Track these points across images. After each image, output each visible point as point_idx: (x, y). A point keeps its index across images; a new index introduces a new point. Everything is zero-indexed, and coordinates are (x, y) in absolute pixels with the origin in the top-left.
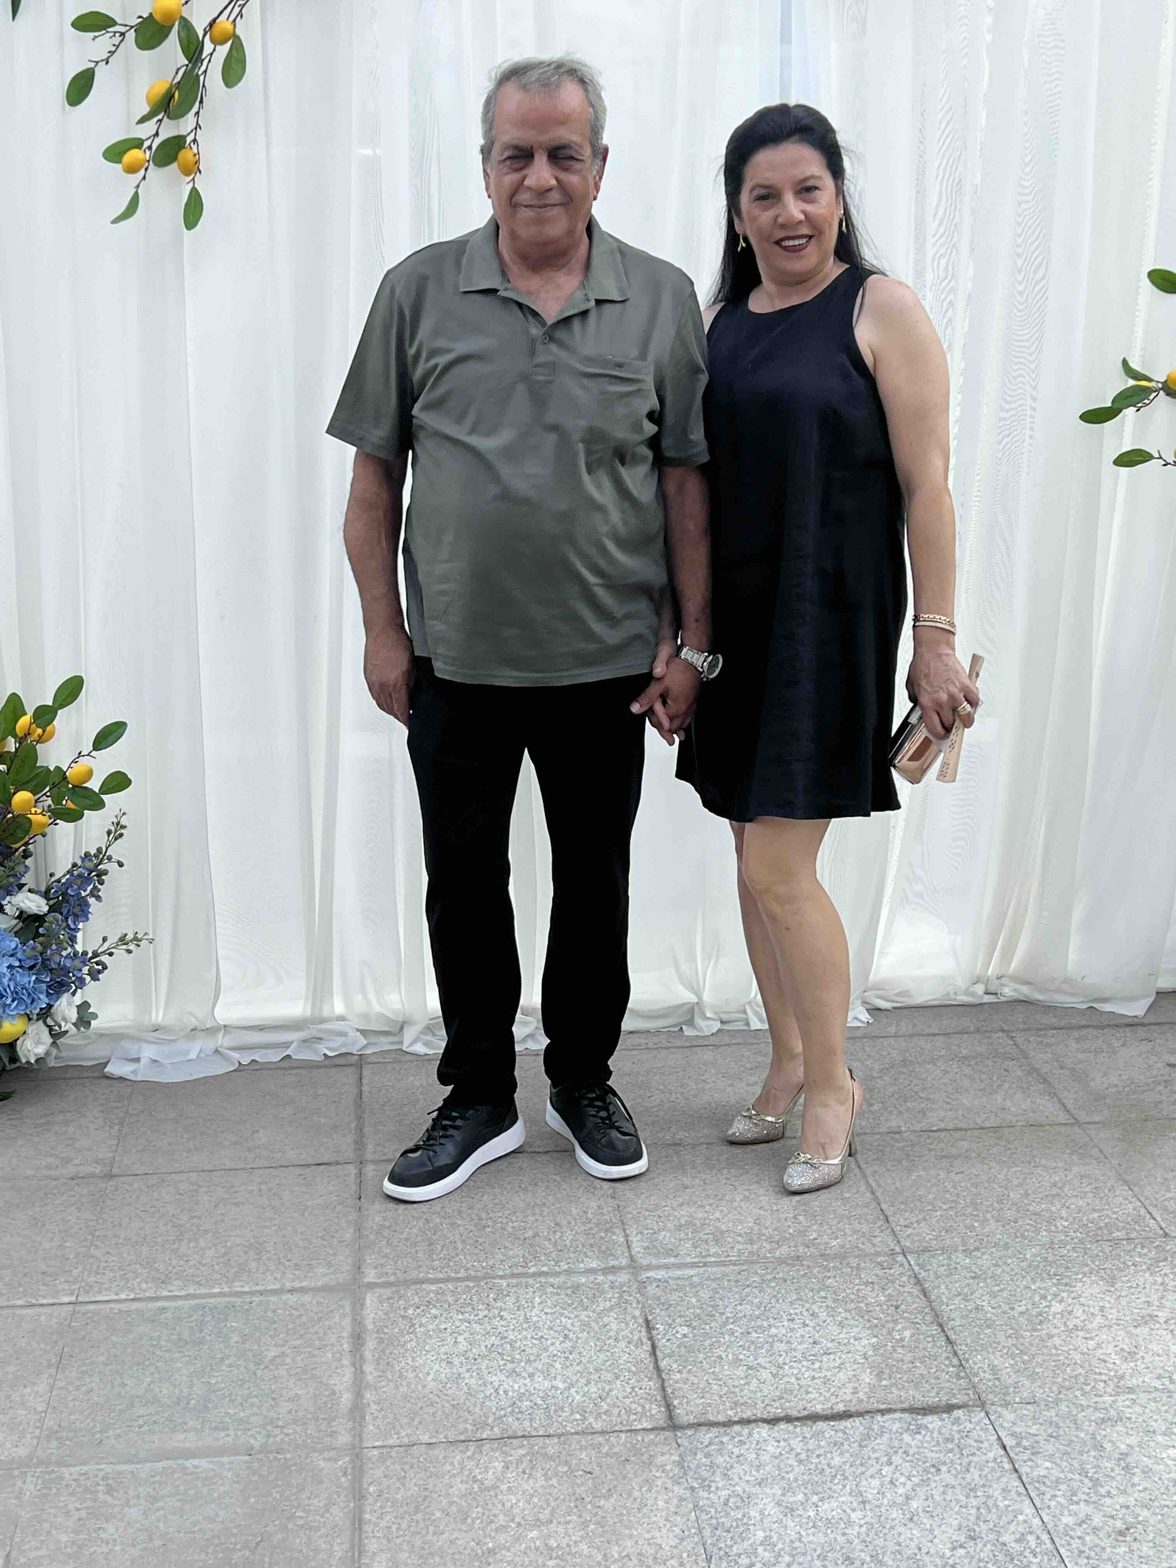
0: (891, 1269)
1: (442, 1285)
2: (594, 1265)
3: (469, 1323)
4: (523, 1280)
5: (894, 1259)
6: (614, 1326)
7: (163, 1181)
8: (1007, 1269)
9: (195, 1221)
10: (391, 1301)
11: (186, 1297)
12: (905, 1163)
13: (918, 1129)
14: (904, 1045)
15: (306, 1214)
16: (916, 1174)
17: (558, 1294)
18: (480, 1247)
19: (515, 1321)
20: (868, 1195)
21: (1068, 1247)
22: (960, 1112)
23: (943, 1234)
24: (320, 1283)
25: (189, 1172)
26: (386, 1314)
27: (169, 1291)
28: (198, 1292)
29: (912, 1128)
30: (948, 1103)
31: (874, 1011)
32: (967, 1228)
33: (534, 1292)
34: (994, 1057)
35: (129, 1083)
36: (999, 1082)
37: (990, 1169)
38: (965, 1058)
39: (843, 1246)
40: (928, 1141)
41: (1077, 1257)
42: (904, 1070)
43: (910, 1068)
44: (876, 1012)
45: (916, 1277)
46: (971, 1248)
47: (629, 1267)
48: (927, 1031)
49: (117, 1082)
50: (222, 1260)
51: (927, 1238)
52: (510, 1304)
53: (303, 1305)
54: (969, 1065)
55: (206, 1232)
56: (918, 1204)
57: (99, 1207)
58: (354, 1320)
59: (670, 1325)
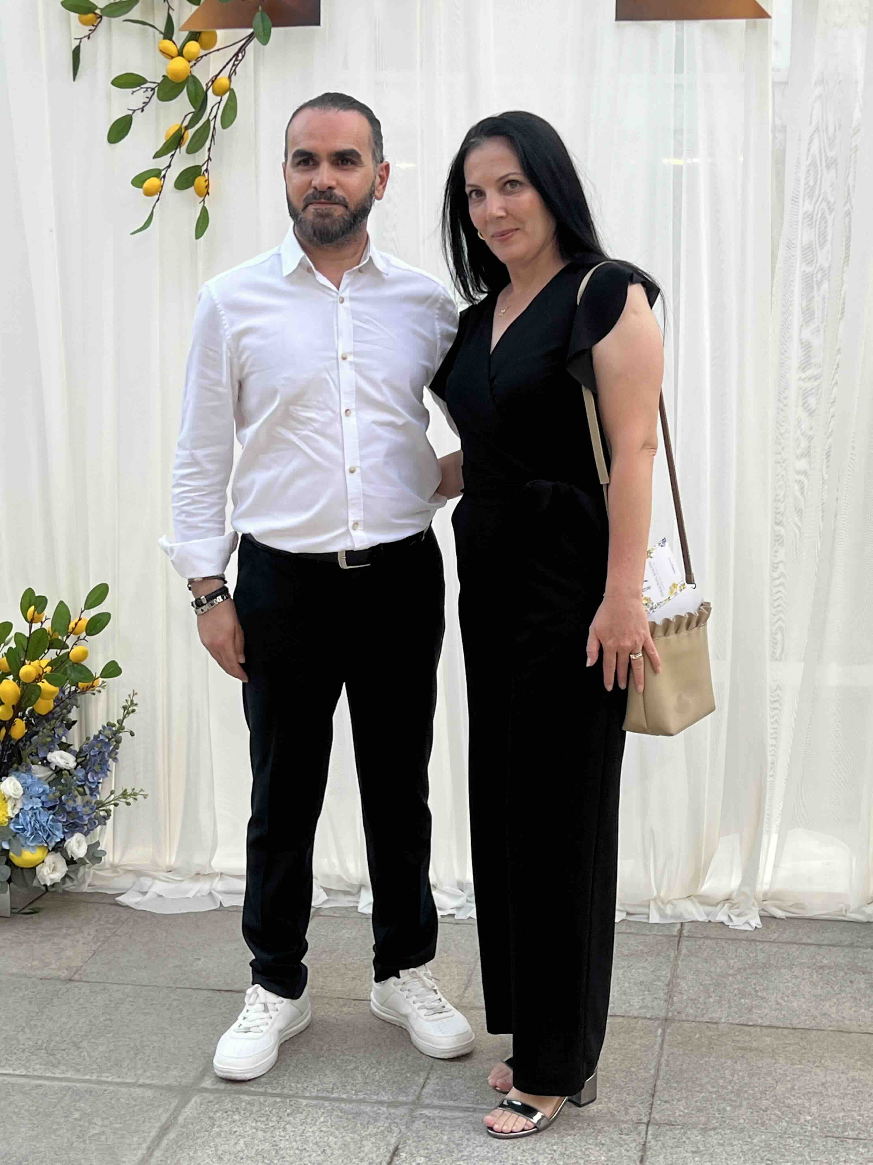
0: (627, 1135)
1: (256, 1097)
2: (385, 1098)
3: (257, 1129)
4: (321, 1102)
5: (636, 1128)
6: (366, 1149)
7: (104, 990)
8: (729, 1149)
9: (109, 1022)
10: (209, 1104)
11: (61, 1080)
12: (704, 1049)
13: (737, 1022)
14: (775, 949)
15: (193, 1028)
16: (707, 1059)
17: (341, 1118)
18: (306, 1072)
19: (292, 1134)
20: (652, 1072)
21: (797, 1139)
22: (783, 1012)
23: (694, 1112)
24: (166, 1083)
25: (128, 984)
26: (199, 1114)
27: (53, 1073)
28: (73, 1077)
29: (731, 1021)
30: (778, 1003)
31: (767, 918)
32: (719, 1110)
33: (323, 1113)
34: (849, 969)
35: (131, 911)
36: (837, 991)
37: (775, 1064)
38: (822, 967)
39: (601, 1111)
40: (737, 1033)
41: (798, 1148)
42: (760, 971)
43: (765, 970)
44: (770, 919)
45: (644, 1145)
46: (711, 1127)
47: (413, 1103)
48: (805, 940)
49: (123, 908)
50: (106, 1055)
51: (677, 1114)
52: (298, 1120)
53: (143, 1098)
54: (821, 974)
55: (110, 1032)
56: (690, 1084)
57: (45, 1003)
58: (172, 1114)
59: (412, 1154)
